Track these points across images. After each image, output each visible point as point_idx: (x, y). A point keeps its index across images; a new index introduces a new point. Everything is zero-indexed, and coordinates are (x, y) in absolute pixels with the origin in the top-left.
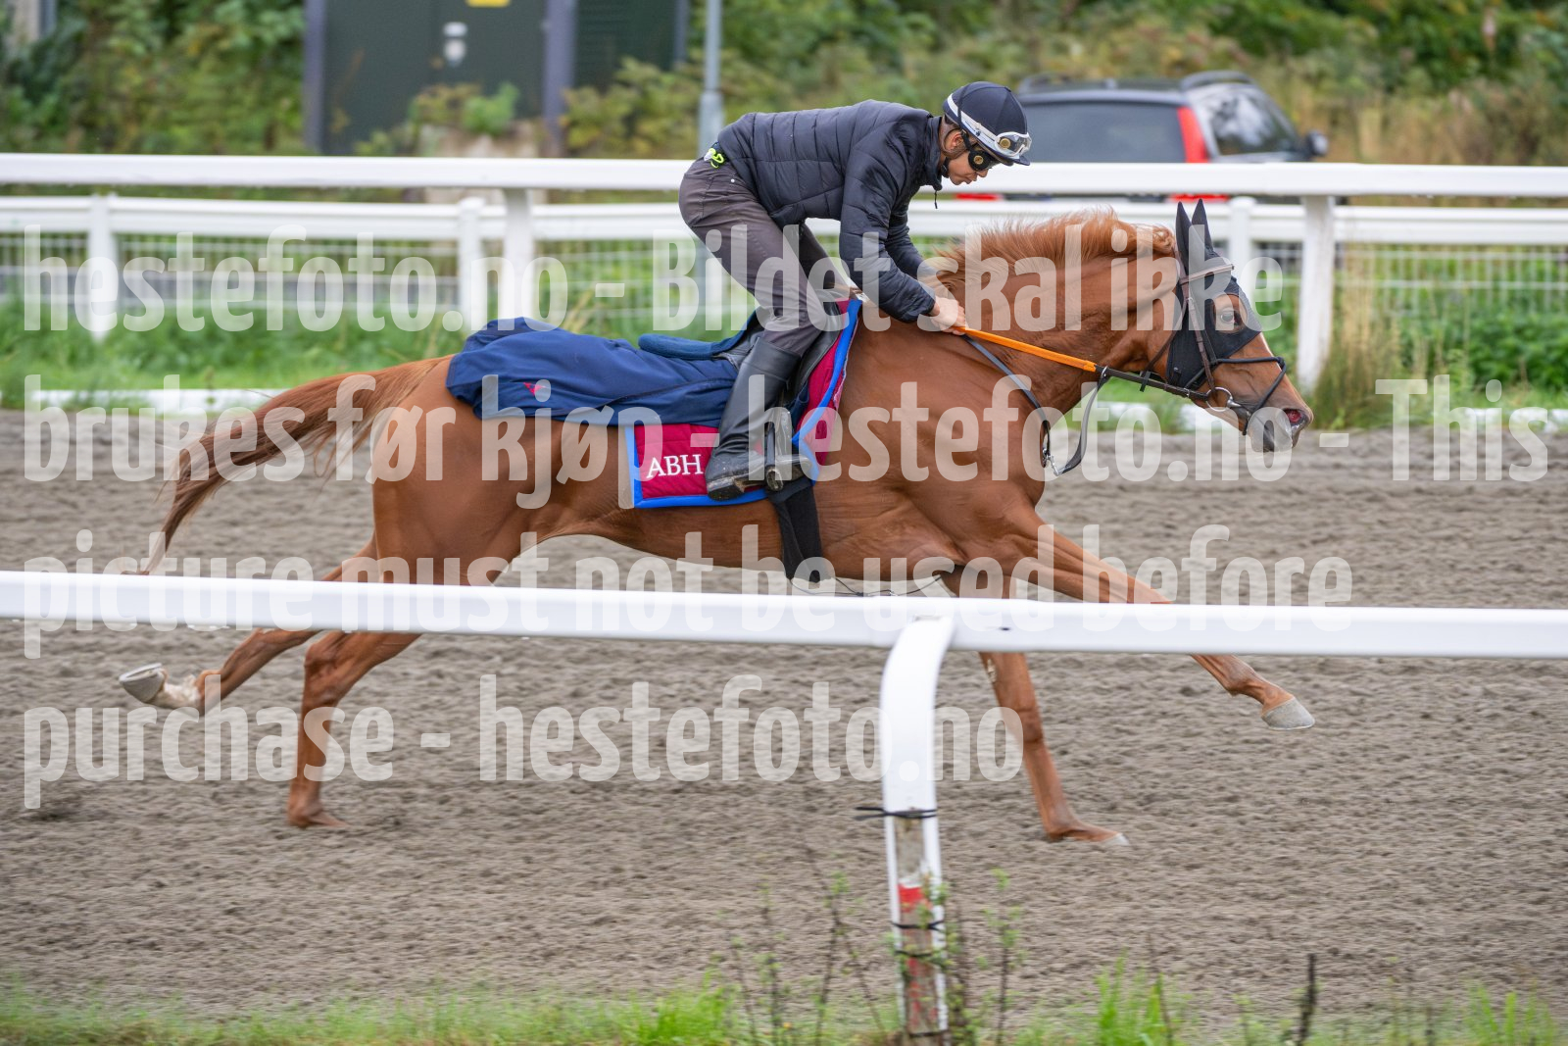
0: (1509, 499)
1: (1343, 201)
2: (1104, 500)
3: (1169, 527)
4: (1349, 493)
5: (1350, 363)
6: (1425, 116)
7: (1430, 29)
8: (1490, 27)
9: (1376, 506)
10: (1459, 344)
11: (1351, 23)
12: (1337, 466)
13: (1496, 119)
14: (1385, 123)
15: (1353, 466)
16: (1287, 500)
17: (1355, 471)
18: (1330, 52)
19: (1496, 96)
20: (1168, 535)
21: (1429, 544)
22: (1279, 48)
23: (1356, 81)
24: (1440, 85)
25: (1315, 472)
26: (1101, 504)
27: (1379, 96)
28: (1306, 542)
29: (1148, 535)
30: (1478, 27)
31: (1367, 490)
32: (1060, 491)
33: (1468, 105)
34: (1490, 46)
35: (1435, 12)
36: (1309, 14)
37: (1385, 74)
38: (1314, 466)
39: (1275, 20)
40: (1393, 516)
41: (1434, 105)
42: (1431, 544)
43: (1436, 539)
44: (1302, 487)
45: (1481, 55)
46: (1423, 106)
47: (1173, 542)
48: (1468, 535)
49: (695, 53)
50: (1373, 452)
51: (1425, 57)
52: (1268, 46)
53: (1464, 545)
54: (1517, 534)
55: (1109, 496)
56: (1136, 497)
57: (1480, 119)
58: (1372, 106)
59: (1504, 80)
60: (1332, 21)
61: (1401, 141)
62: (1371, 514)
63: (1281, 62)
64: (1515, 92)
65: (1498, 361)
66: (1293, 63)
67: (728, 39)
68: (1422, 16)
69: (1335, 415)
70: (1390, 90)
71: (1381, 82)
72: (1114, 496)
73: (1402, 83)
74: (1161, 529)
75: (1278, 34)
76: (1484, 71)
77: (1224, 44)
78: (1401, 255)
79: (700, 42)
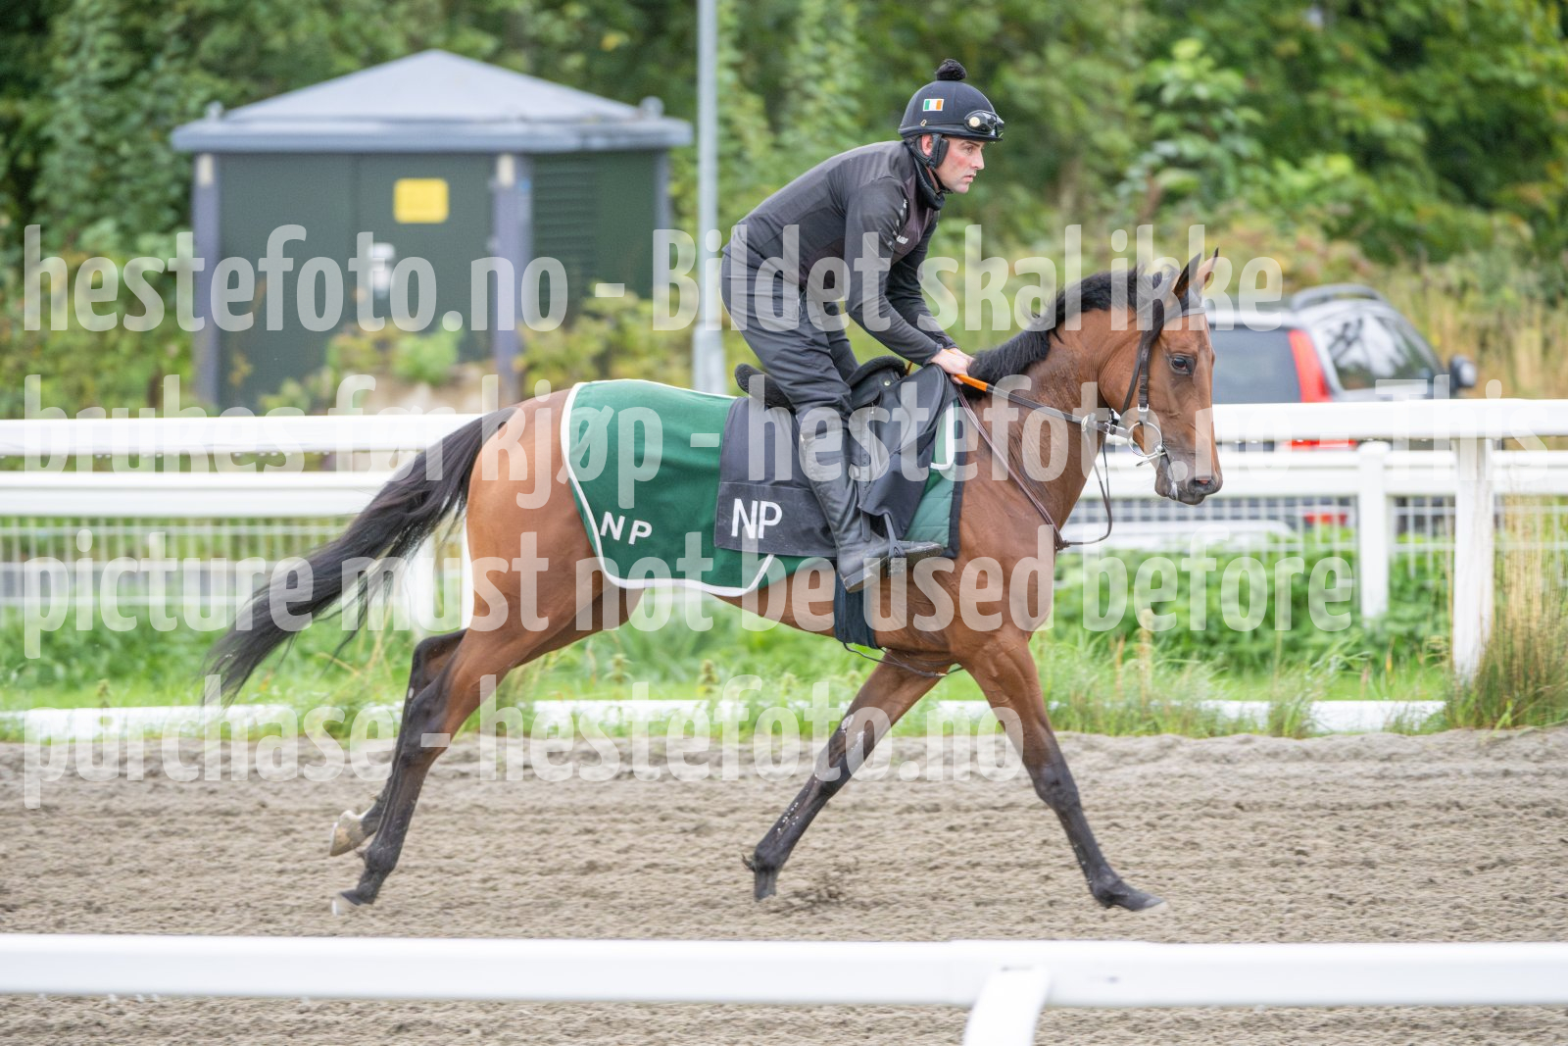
1: (1504, 444)
2: (1218, 821)
3: (1299, 852)
4: (1520, 807)
5: (1518, 644)
9: (1556, 822)
11: (1499, 220)
12: (1507, 773)
14: (1546, 345)
15: (1525, 773)
16: (1444, 817)
17: (1528, 778)
18: (1475, 257)
20: (1300, 864)
22: (1412, 254)
23: (1508, 293)
25: (1479, 781)
26: (1215, 827)
27: (1537, 311)
28: (1470, 868)
29: (1274, 864)
31: (1545, 802)
32: (1163, 812)
36: (1446, 211)
37: (1546, 284)
38: (1476, 774)
39: (1403, 218)
44: (1463, 801)
47: (1306, 871)
50: (1549, 755)
52: (1397, 251)
55: (1224, 817)
56: (1258, 817)
58: (1530, 324)
62: (1551, 832)
63: (1416, 270)
66: (1428, 271)
69: (1503, 710)
70: (1551, 303)
71: (1540, 294)
72: (1232, 816)
73: (1565, 294)
74: (1290, 855)
75: (1408, 236)
77: (1343, 250)
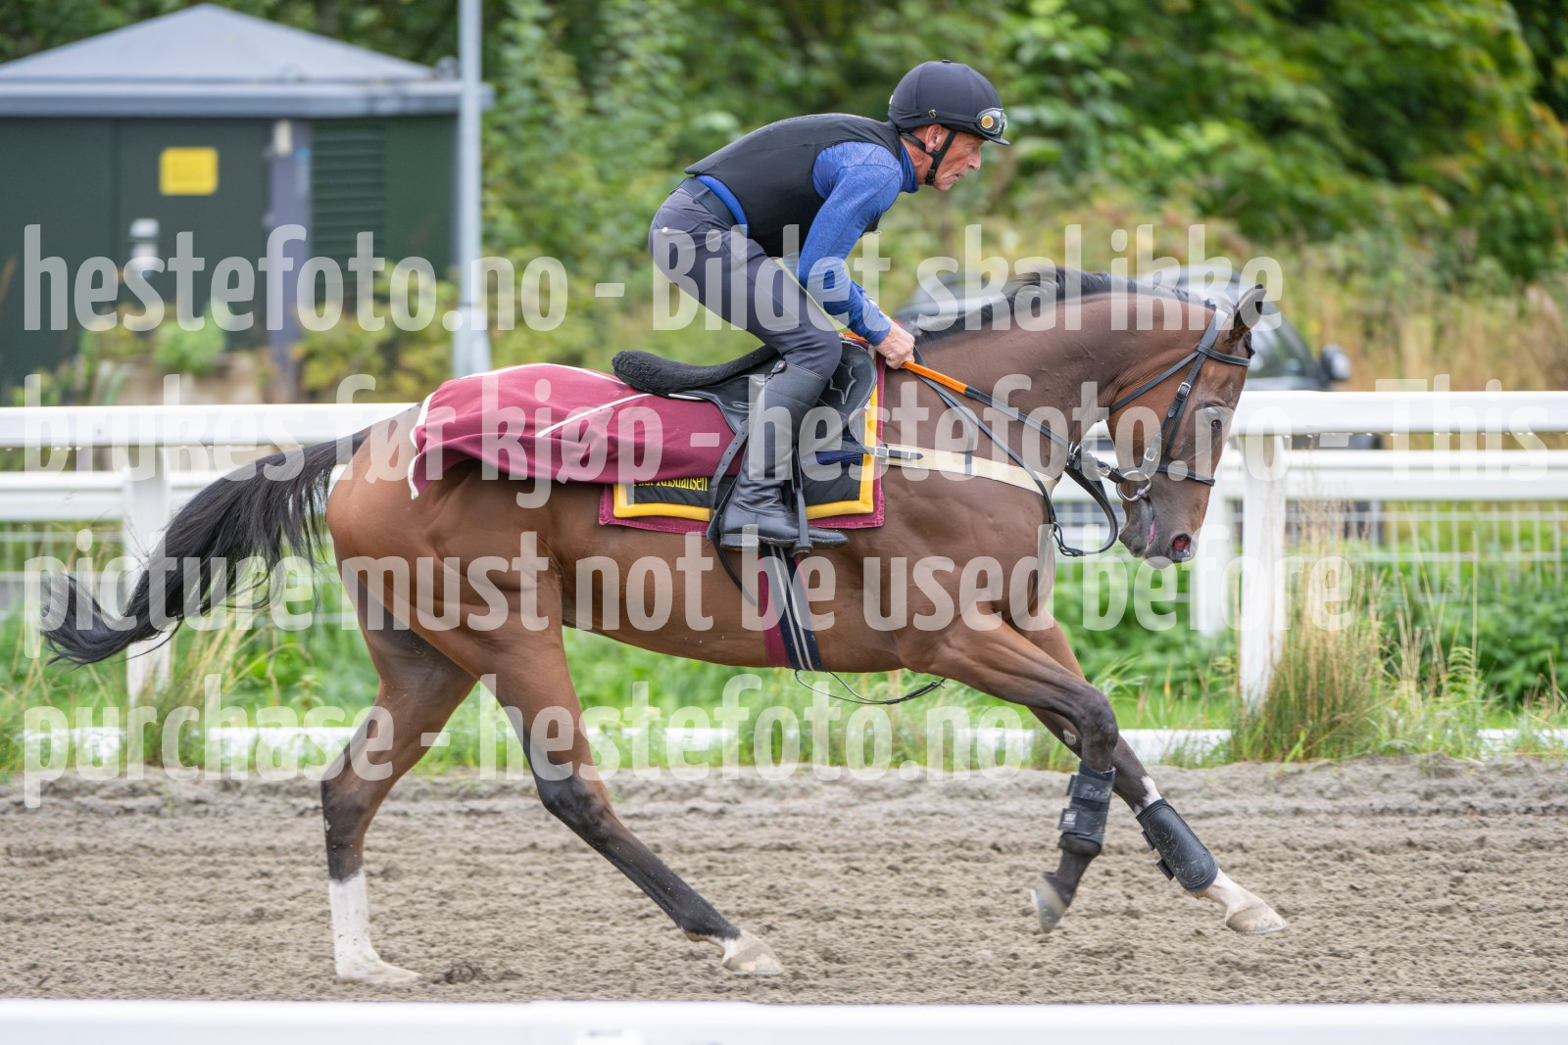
0: (1536, 853)
2: (970, 864)
4: (1311, 850)
6: (1496, 323)
7: (1523, 203)
9: (1347, 867)
11: (1414, 195)
12: (1297, 812)
14: (1439, 336)
15: (1318, 812)
17: (1321, 817)
18: (1361, 236)
21: (1416, 919)
23: (1397, 276)
24: (1516, 278)
25: (1267, 820)
26: (966, 872)
27: (1429, 297)
31: (1340, 845)
32: (910, 854)
33: (1552, 307)
35: (1528, 181)
36: (1354, 185)
37: (1438, 267)
38: (1264, 813)
40: (1370, 880)
41: (1506, 306)
42: (1422, 917)
43: (1428, 912)
44: (1247, 843)
46: (1492, 310)
48: (1472, 905)
50: (1346, 791)
53: (1466, 920)
54: (1539, 903)
55: (978, 860)
56: (1016, 860)
58: (1420, 310)
60: (1383, 193)
61: (1461, 359)
62: (1342, 878)
63: (1294, 250)
68: (1512, 185)
69: (1295, 740)
70: (1447, 288)
71: (1435, 278)
72: (987, 859)
73: (1465, 279)
75: (1311, 213)
77: (1215, 228)
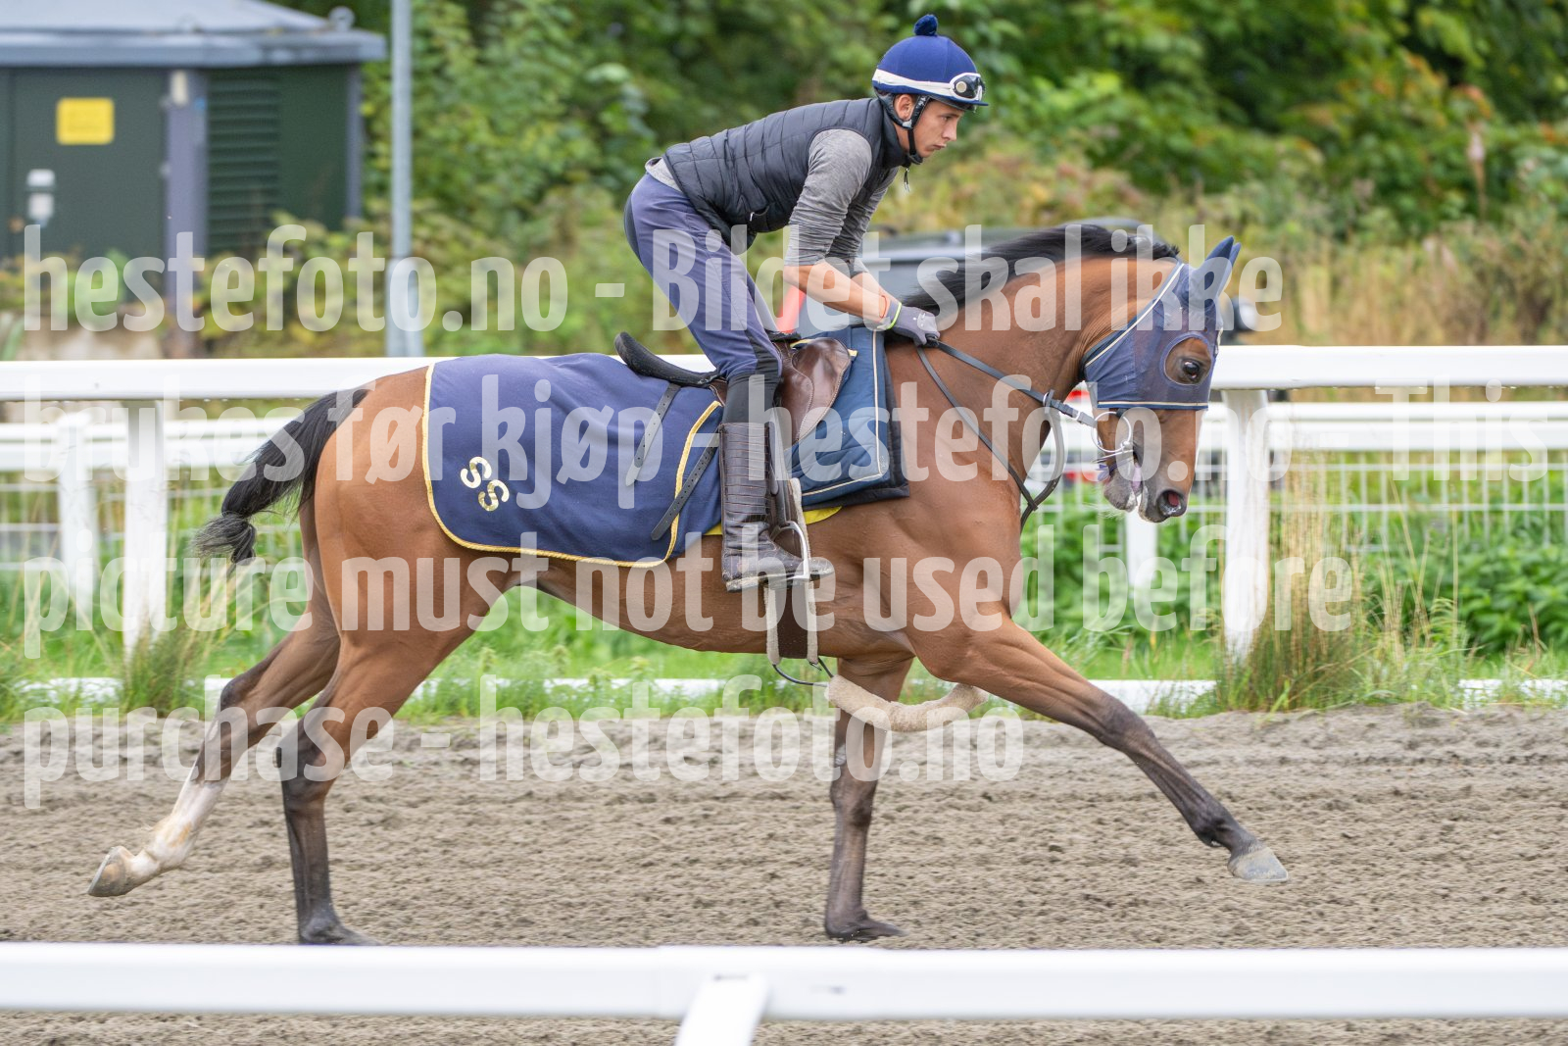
0: (1521, 802)
1: (1281, 396)
2: (963, 813)
3: (1053, 848)
4: (1299, 799)
6: (1390, 273)
7: (1394, 151)
8: (1477, 151)
9: (1338, 815)
10: (1446, 589)
11: (1283, 145)
12: (1283, 761)
13: (1488, 276)
14: (1335, 284)
15: (1304, 761)
17: (1307, 767)
18: (1256, 186)
19: (1488, 243)
20: (1053, 861)
21: (1411, 867)
22: (1187, 182)
23: (1293, 227)
24: (1409, 230)
25: (1253, 770)
26: (960, 820)
27: (1326, 245)
29: (1025, 861)
30: (1461, 147)
31: (1327, 793)
32: (903, 802)
33: (1449, 257)
34: (1479, 174)
35: (1400, 128)
36: (1225, 133)
37: (1335, 216)
38: (1250, 762)
39: (1179, 143)
40: (1361, 828)
41: (1403, 257)
42: (1416, 865)
43: (1423, 860)
44: (1235, 792)
45: (1466, 187)
46: (1387, 261)
47: (1060, 869)
48: (1465, 853)
49: (376, 205)
50: (1330, 740)
51: (1388, 191)
52: (1172, 181)
53: (1460, 867)
54: (1533, 851)
55: (969, 809)
56: (1008, 809)
57: (1467, 277)
58: (1317, 261)
59: (1498, 220)
60: (1258, 143)
61: (1359, 309)
62: (1332, 827)
63: (1190, 201)
64: (1514, 238)
65: (1501, 612)
66: (1204, 202)
67: (421, 183)
68: (1384, 135)
69: (1279, 691)
70: (1341, 237)
71: (1329, 228)
72: (979, 808)
73: (1357, 228)
74: (1043, 852)
75: (1184, 162)
76: (1469, 209)
77: (1110, 178)
78: (1363, 467)
79: (382, 189)
